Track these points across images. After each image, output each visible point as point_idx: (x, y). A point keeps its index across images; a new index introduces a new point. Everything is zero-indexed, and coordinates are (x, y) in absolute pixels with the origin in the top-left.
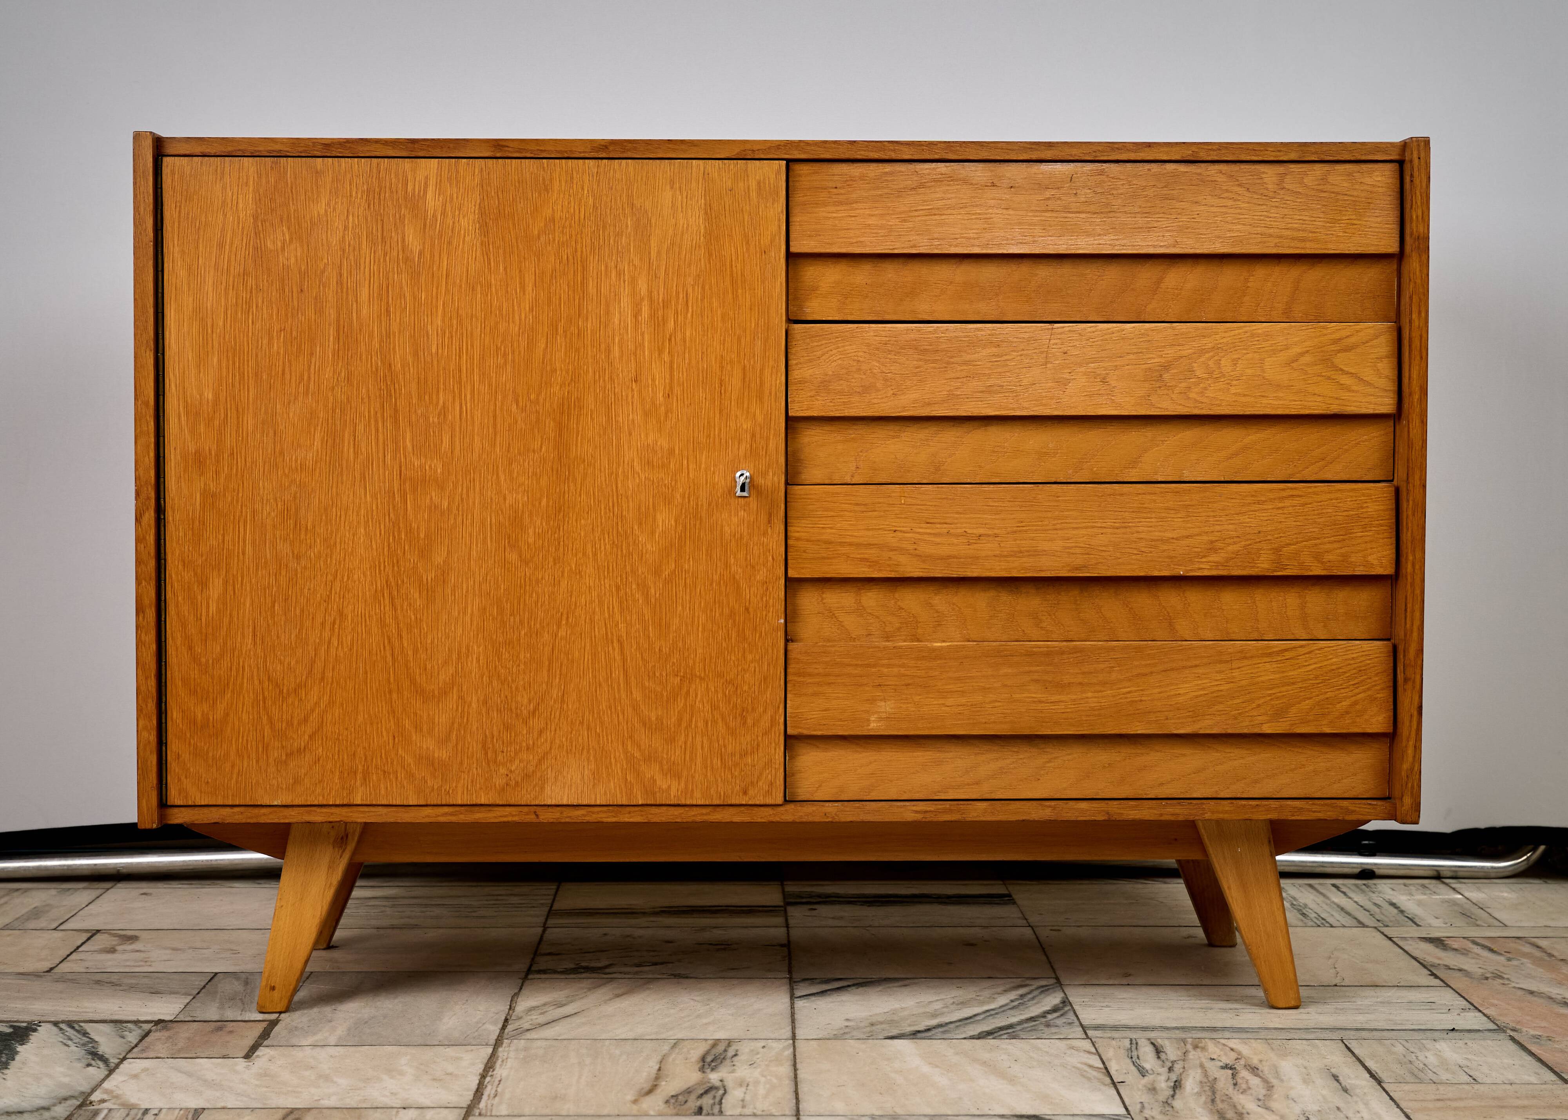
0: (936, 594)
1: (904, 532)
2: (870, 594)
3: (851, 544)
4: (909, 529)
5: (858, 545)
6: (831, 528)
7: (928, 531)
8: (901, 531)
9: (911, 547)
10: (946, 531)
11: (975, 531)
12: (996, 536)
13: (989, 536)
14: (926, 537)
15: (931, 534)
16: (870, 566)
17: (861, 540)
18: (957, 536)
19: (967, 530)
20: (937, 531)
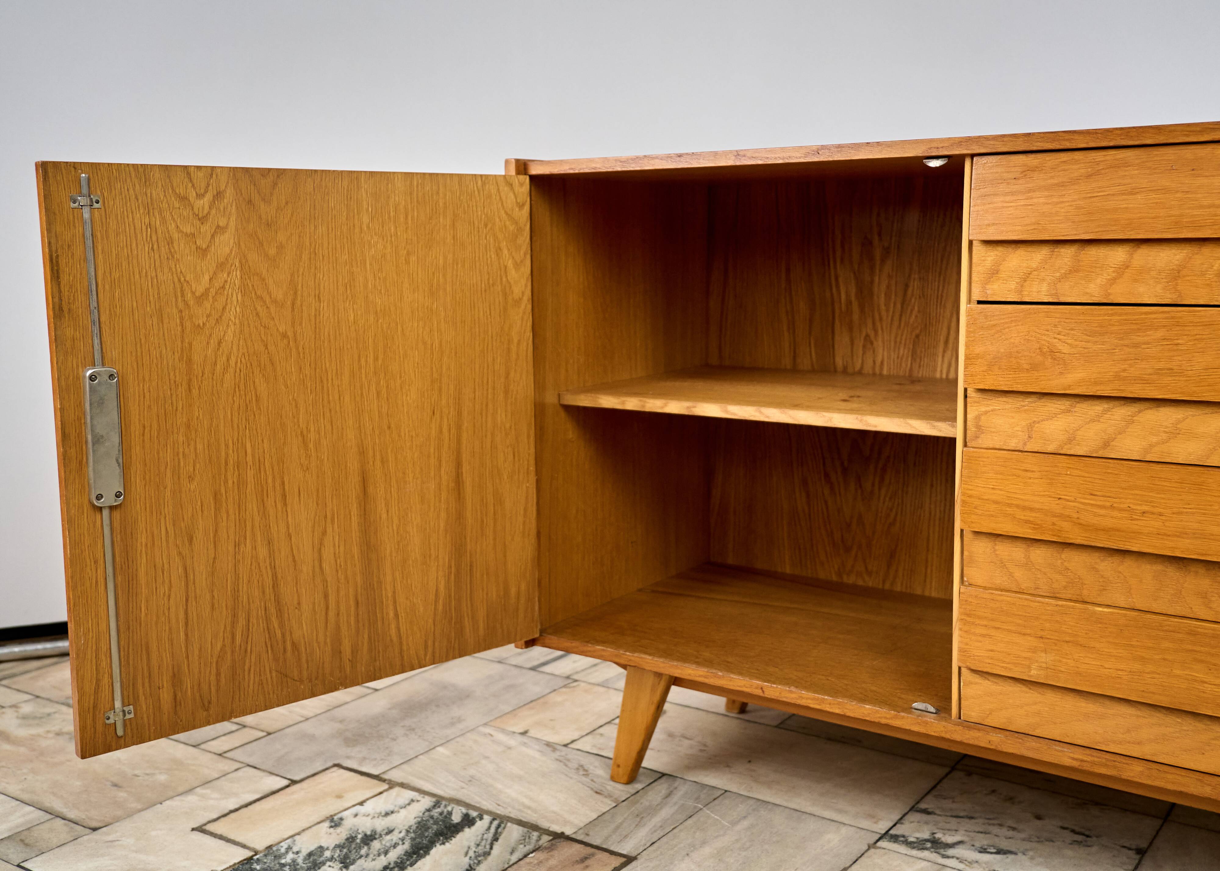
0: (1102, 561)
1: (1068, 501)
2: (1038, 552)
3: (1017, 506)
4: (1073, 499)
5: (1024, 508)
6: (1001, 490)
7: (1092, 502)
8: (1065, 499)
9: (1075, 515)
10: (1108, 504)
11: (1138, 507)
12: (1161, 514)
13: (1153, 513)
14: (1089, 508)
15: (1092, 505)
16: (1034, 529)
17: (1027, 504)
18: (1121, 510)
19: (1131, 506)
20: (1099, 503)
